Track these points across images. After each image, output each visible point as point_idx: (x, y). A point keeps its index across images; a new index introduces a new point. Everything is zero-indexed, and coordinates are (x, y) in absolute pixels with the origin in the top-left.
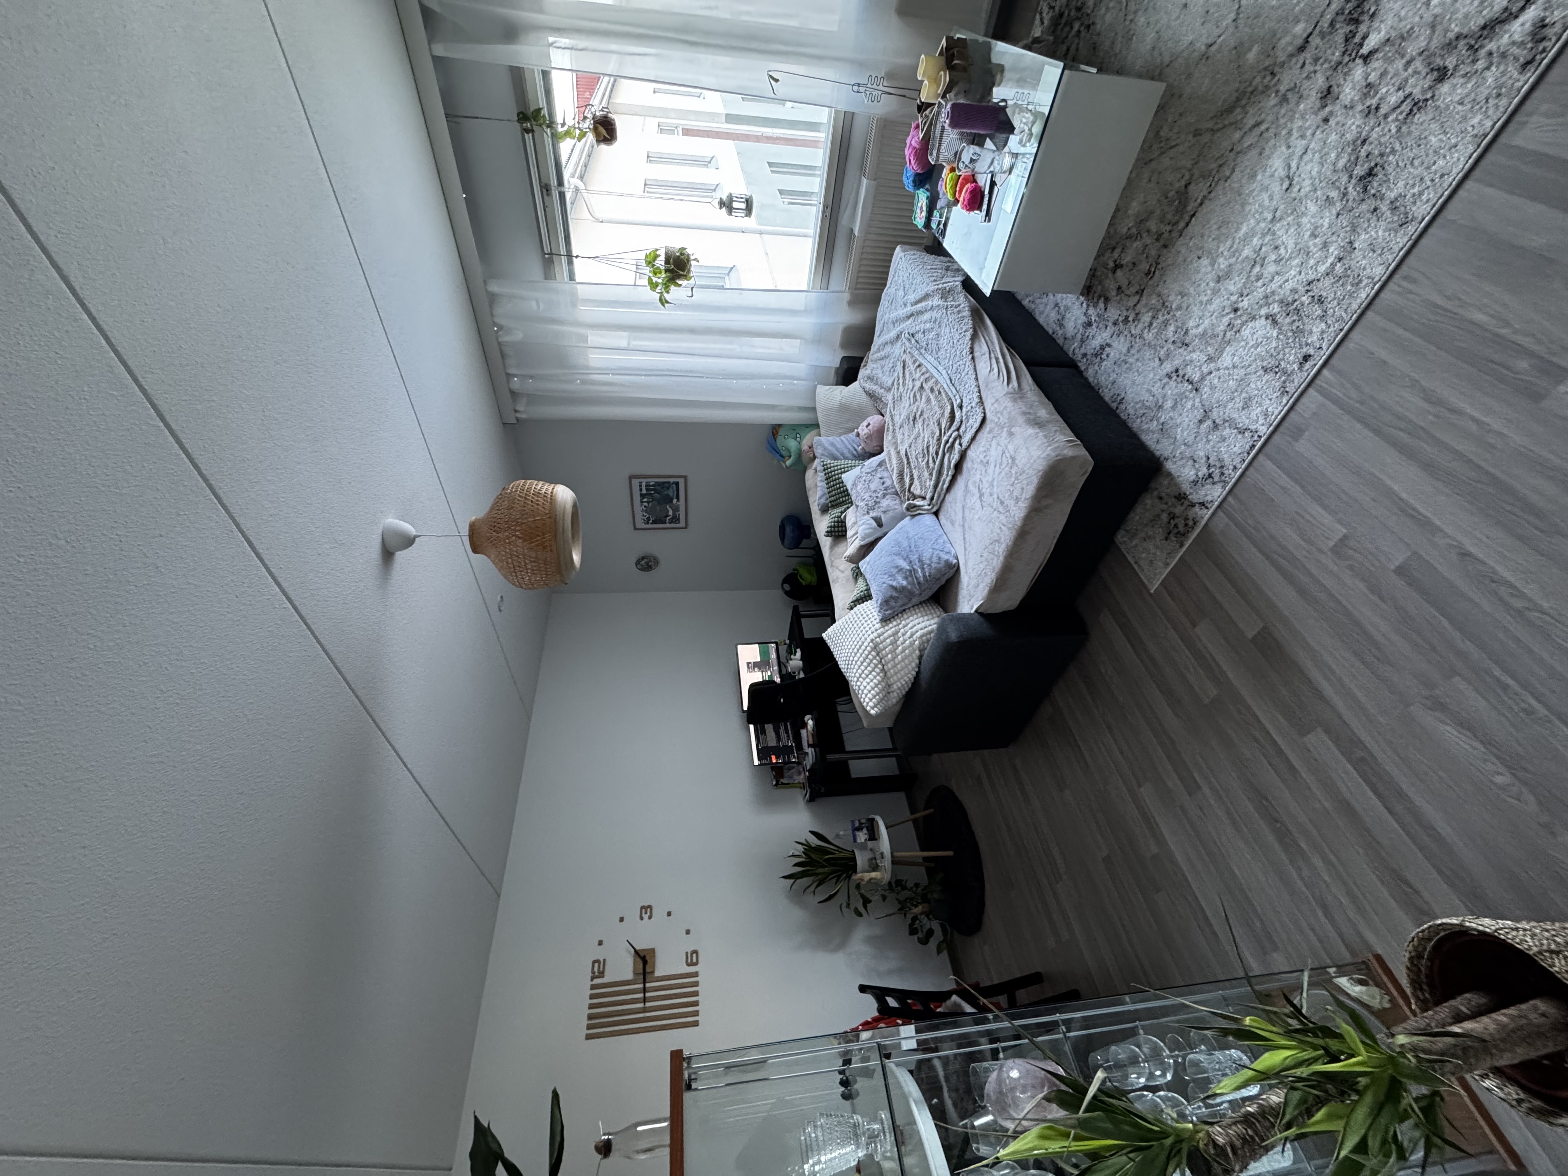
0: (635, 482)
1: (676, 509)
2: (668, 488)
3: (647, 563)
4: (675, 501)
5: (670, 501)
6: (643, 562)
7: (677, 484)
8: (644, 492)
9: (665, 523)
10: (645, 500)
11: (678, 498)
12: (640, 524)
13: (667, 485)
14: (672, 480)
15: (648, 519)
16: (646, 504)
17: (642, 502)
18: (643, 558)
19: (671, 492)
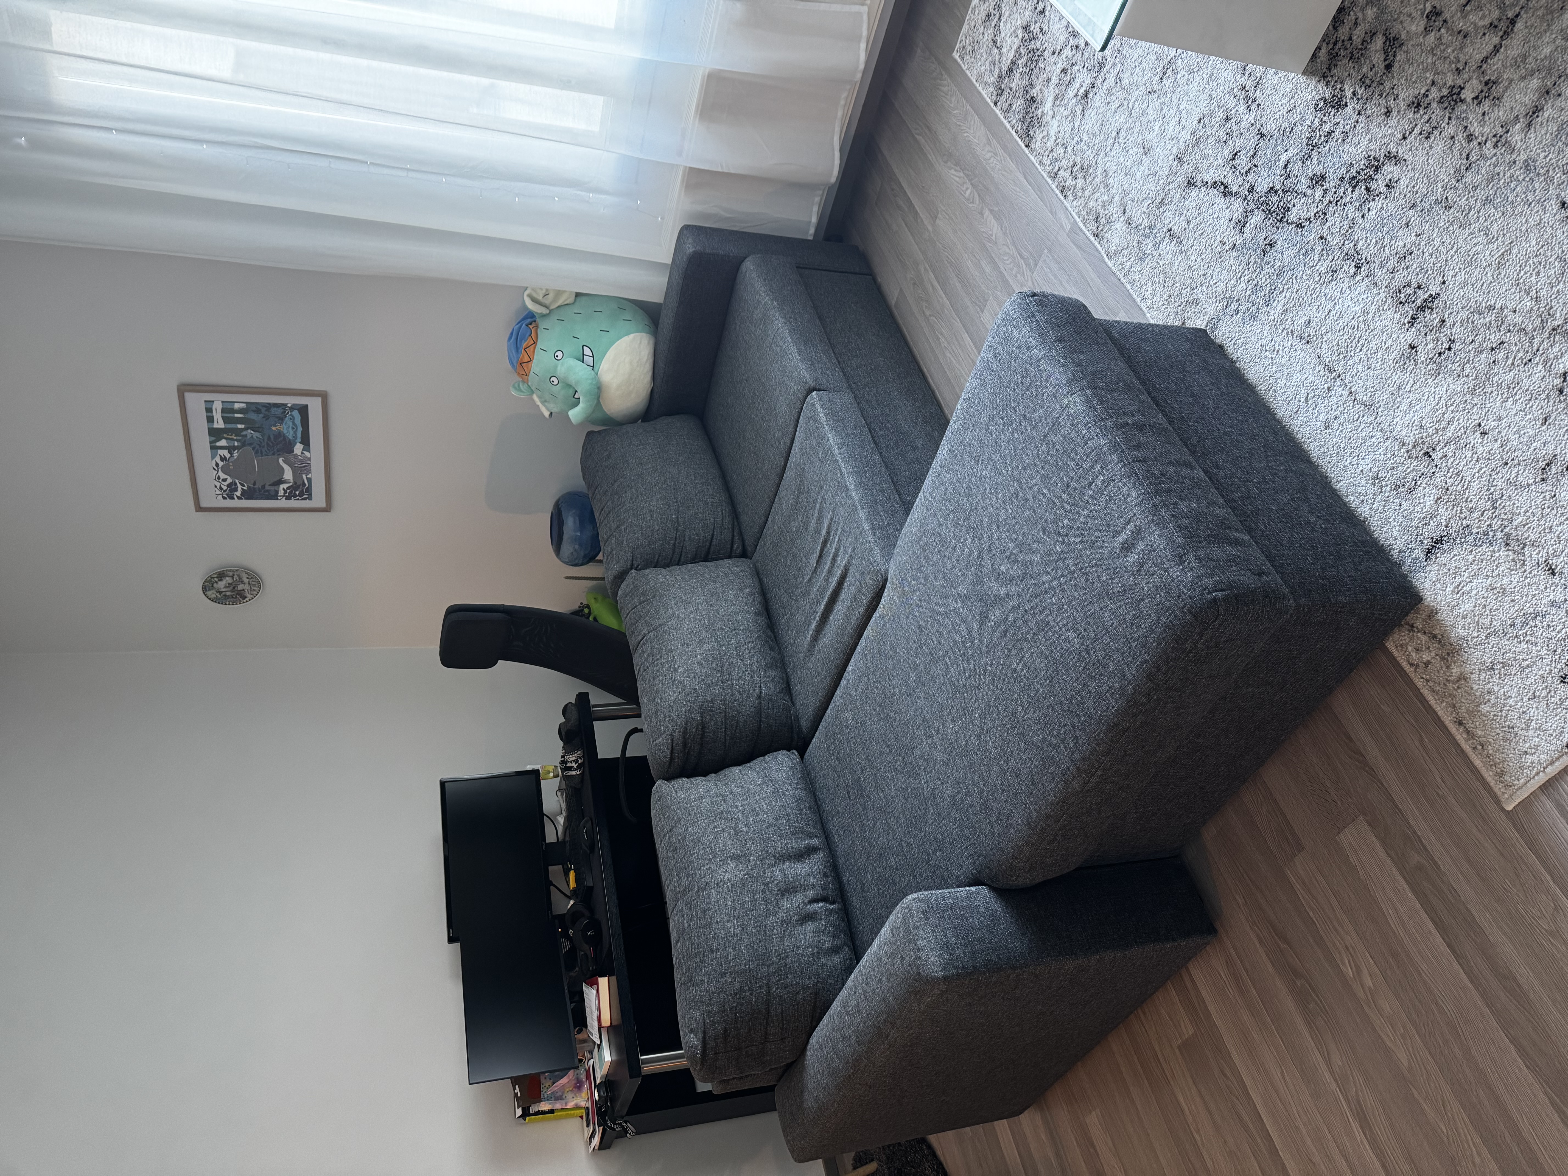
0: (196, 402)
1: (302, 467)
2: (281, 419)
3: (233, 586)
4: (298, 448)
5: (288, 448)
6: (221, 585)
7: (304, 410)
8: (219, 424)
9: (275, 496)
10: (223, 443)
11: (306, 442)
12: (211, 496)
13: (278, 412)
14: (290, 401)
15: (232, 487)
16: (225, 453)
17: (214, 448)
18: (221, 575)
19: (287, 429)
